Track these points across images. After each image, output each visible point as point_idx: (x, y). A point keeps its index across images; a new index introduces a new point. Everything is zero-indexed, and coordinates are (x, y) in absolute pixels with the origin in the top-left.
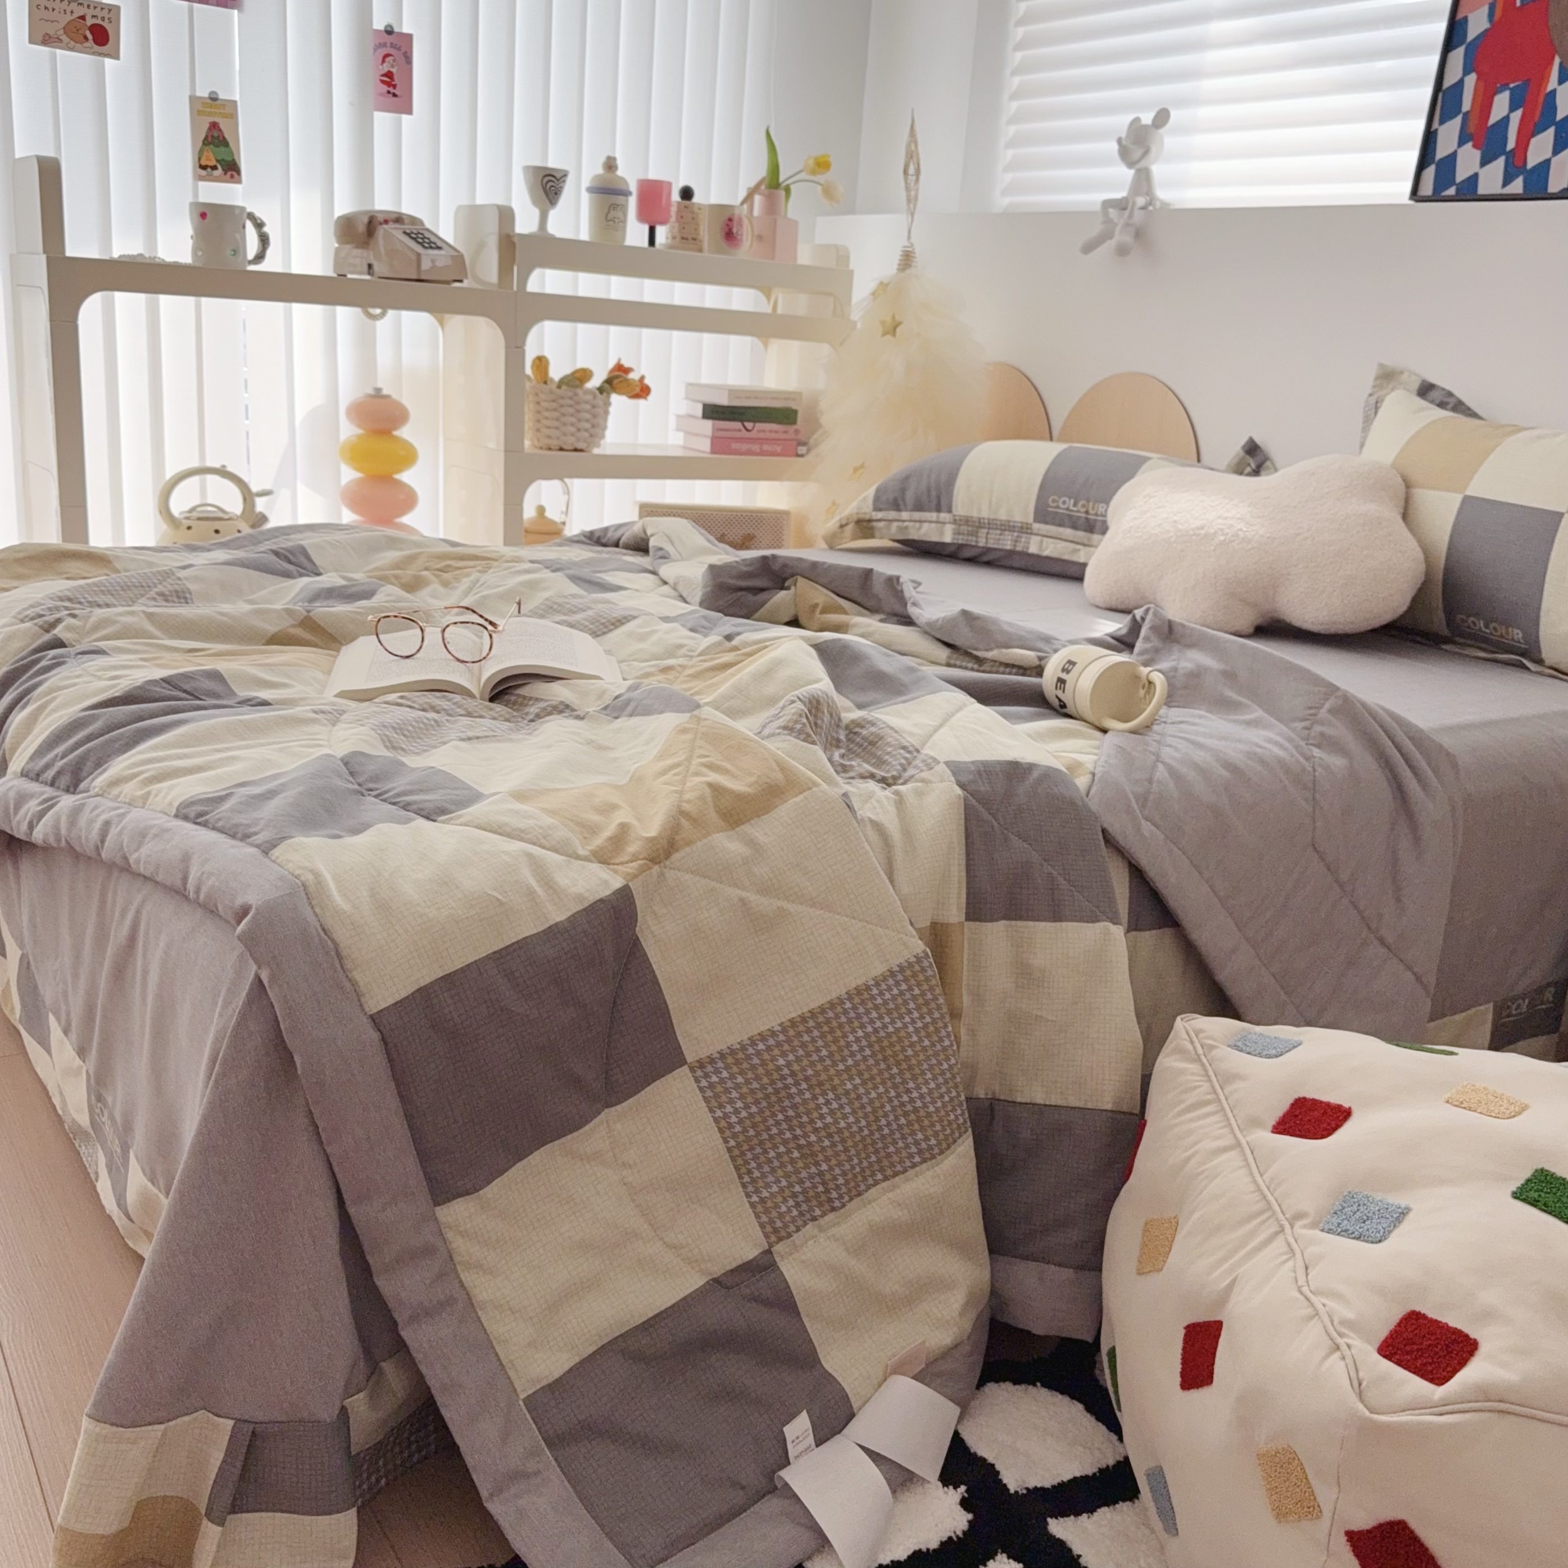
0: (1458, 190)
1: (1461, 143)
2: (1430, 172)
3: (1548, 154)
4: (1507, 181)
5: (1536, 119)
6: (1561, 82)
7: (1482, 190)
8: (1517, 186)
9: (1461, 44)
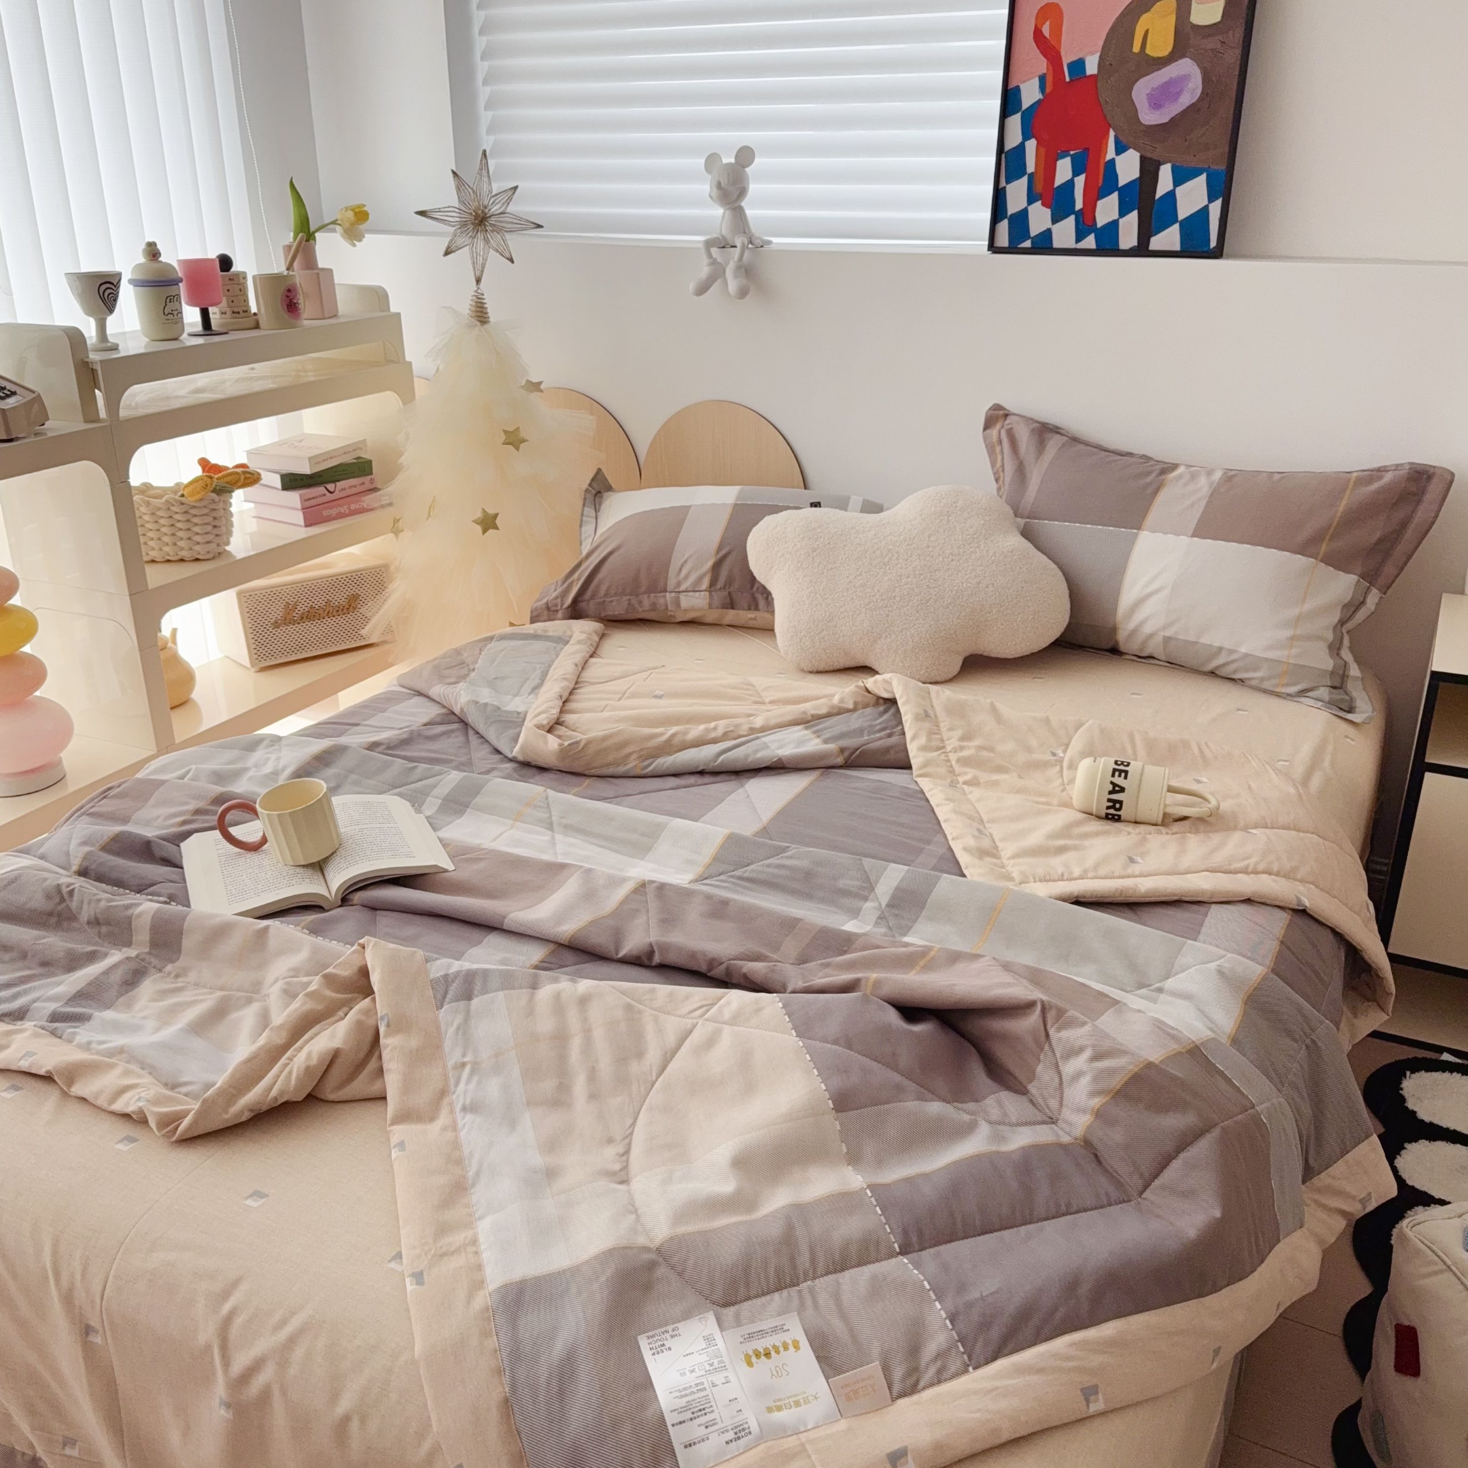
0: (1032, 242)
1: (1031, 201)
2: (1004, 226)
3: (1115, 216)
4: (1080, 237)
5: (1100, 184)
6: (1118, 153)
7: (1056, 244)
8: (1090, 242)
9: (1017, 112)
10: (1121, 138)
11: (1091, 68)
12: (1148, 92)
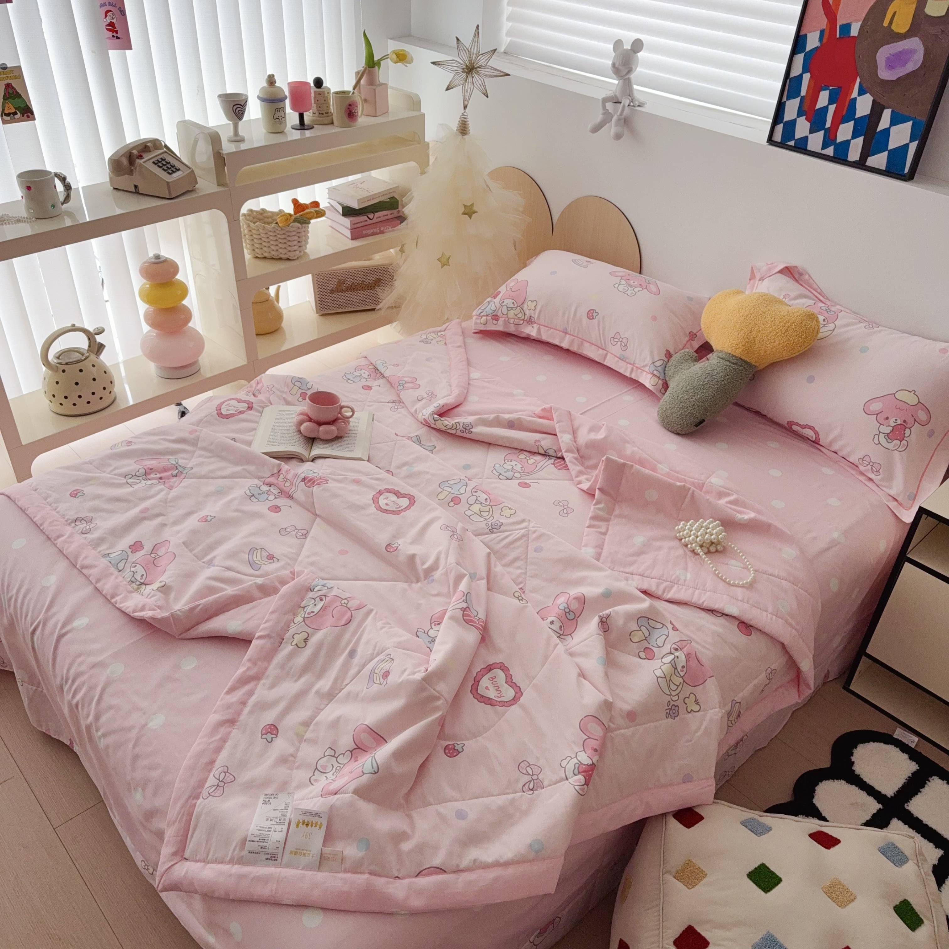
0: (795, 144)
1: (799, 115)
2: (780, 128)
3: (850, 138)
4: (824, 146)
5: (844, 113)
6: (859, 95)
7: (809, 148)
8: (830, 151)
9: (802, 52)
10: (865, 85)
11: (854, 31)
12: (887, 55)
